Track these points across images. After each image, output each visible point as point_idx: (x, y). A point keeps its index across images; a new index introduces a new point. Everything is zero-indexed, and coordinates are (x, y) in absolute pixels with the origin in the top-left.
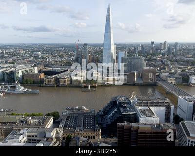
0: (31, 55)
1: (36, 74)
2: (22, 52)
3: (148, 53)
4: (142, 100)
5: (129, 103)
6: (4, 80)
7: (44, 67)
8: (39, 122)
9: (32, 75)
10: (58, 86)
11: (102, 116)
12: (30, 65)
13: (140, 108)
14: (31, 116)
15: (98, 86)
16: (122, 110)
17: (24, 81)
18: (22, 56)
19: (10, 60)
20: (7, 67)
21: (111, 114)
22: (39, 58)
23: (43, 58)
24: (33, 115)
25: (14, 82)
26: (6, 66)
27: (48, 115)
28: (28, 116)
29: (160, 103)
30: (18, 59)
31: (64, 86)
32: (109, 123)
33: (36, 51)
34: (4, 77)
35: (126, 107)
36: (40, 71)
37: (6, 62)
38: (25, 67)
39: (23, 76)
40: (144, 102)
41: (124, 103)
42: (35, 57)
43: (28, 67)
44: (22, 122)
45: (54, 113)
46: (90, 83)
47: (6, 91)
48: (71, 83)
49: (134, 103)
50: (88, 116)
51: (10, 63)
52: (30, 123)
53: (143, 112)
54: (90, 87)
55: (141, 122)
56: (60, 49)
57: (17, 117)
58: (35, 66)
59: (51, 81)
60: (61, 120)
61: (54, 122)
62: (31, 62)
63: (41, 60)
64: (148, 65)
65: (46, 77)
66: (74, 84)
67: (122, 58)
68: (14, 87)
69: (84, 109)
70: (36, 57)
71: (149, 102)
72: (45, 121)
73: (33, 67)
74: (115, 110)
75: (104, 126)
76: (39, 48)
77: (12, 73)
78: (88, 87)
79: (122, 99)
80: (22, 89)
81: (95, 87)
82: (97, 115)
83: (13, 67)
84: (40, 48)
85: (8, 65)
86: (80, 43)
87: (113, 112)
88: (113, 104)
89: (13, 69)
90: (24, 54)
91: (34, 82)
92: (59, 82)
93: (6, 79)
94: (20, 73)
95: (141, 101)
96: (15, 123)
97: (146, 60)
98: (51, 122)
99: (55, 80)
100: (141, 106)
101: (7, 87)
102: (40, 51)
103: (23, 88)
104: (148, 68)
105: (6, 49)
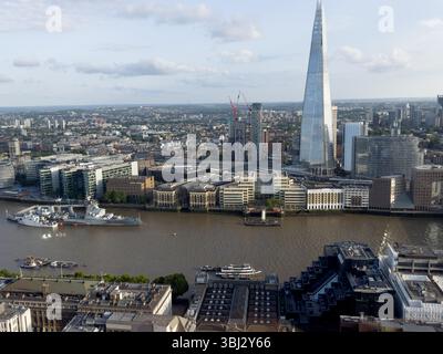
0: (124, 134)
1: (135, 179)
2: (105, 125)
3: (428, 127)
4: (412, 256)
5: (374, 262)
6: (60, 193)
7: (153, 162)
8: (138, 299)
9: (126, 181)
10: (186, 210)
11: (297, 295)
12: (122, 156)
13: (406, 277)
14: (118, 282)
15: (288, 214)
16: (353, 280)
17: (106, 196)
18: (104, 135)
19: (76, 145)
20: (68, 162)
21: (322, 292)
22: (144, 141)
23: (152, 139)
24: (124, 281)
25: (84, 197)
26: (66, 159)
27: (161, 281)
28: (113, 281)
30: (95, 141)
31: (200, 211)
32: (317, 313)
33: (137, 123)
34: (61, 184)
35: (364, 273)
36: (143, 173)
37: (67, 149)
38: (109, 162)
39: (105, 182)
40: (416, 261)
41: (360, 263)
42: (133, 138)
43: (117, 163)
44: (99, 295)
45: (175, 277)
46: (267, 205)
47: (65, 217)
48: (217, 204)
49: (388, 264)
50: (260, 290)
51: (75, 152)
52: (118, 299)
53: (414, 289)
54: (267, 215)
55: (407, 317)
56: (192, 117)
57: (88, 284)
58: (133, 159)
59: (169, 198)
60: (193, 296)
61: (175, 302)
62: (124, 150)
63: (148, 145)
64: (429, 159)
65: (156, 188)
66: (224, 207)
67: (355, 139)
68: (84, 209)
69: (249, 271)
70: (136, 137)
71: (432, 261)
72: (152, 298)
73: (129, 161)
74: (335, 280)
75: (304, 320)
76: (143, 117)
77: (79, 175)
78: (260, 215)
79: (355, 252)
80: (100, 214)
81: (277, 215)
82: (283, 290)
83: (83, 161)
84: (145, 115)
85: (71, 156)
86: (242, 101)
87: (329, 286)
88: (329, 264)
89: (82, 166)
90: (110, 130)
91: (130, 199)
92: (188, 198)
93: (66, 190)
94: (99, 176)
95: (409, 260)
96: (82, 297)
97: (422, 146)
98: (166, 299)
99: (178, 195)
100: (409, 271)
101: (67, 210)
102: (145, 123)
103: (103, 212)
104: (429, 167)
105: (68, 119)
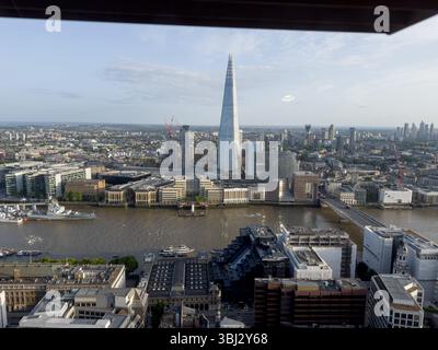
0: (76, 146)
1: (89, 182)
2: (60, 139)
3: (300, 146)
4: (298, 233)
5: (273, 239)
6: (24, 193)
7: (103, 168)
8: (98, 276)
9: (82, 183)
10: (132, 206)
11: (221, 265)
12: (76, 164)
13: (295, 248)
14: (81, 264)
15: (211, 207)
16: (261, 252)
17: (65, 197)
18: (60, 146)
19: (35, 154)
20: (31, 168)
21: (239, 262)
22: (94, 152)
23: (101, 150)
24: (85, 263)
25: (45, 197)
26: (29, 165)
27: (116, 261)
28: (76, 263)
29: (332, 239)
30: (52, 152)
31: (145, 207)
32: (236, 278)
33: (88, 137)
34: (25, 186)
35: (268, 247)
36: (96, 177)
37: (28, 157)
38: (67, 168)
39: (63, 184)
40: (301, 237)
41: (265, 240)
42: (85, 149)
43: (75, 169)
44: (64, 276)
45: (128, 258)
46: (195, 200)
47: (29, 214)
48: (158, 201)
49: (283, 239)
50: (194, 264)
51: (35, 160)
52: (81, 279)
53: (301, 257)
54: (196, 208)
55: (298, 276)
56: (133, 134)
57: (55, 267)
58: (86, 166)
59: (118, 197)
60: (142, 272)
61: (128, 277)
62: (77, 159)
63: (98, 155)
64: (303, 168)
65: (107, 188)
66: (162, 203)
68: (45, 207)
69: (184, 250)
70: (88, 149)
71: (312, 237)
72: (108, 277)
73: (84, 168)
74: (248, 253)
75: (227, 284)
76: (92, 133)
77: (41, 180)
78: (190, 207)
79: (261, 232)
80: (59, 211)
81: (203, 208)
82: (210, 263)
83: (44, 167)
84: (94, 131)
85: (33, 164)
86: (174, 124)
87: (244, 257)
88: (244, 241)
89: (43, 172)
90: (65, 142)
91: (86, 198)
92: (134, 198)
93: (29, 190)
94: (58, 179)
95: (296, 237)
96: (50, 278)
97: (298, 158)
99: (126, 195)
100: (297, 244)
101: (30, 207)
102: (94, 138)
103: (63, 209)
104: (303, 173)
105: (27, 132)
